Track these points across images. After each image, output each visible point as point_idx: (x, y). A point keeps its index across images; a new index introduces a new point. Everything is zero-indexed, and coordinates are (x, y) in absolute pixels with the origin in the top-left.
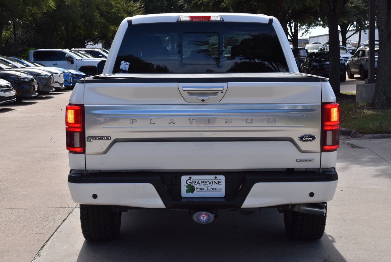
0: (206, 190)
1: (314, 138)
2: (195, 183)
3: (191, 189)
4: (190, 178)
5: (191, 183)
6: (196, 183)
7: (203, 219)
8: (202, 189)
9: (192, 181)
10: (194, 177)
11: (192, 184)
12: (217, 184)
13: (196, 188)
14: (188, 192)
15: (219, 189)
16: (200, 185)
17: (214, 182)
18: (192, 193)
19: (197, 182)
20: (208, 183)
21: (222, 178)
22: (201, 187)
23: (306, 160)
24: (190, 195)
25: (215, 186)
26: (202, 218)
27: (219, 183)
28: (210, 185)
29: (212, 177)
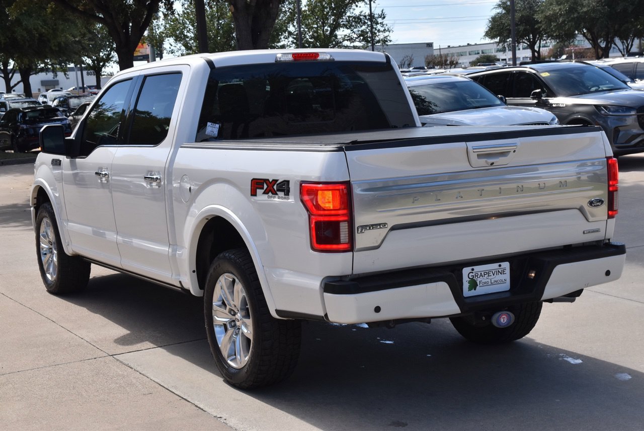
0: (490, 284)
1: (601, 202)
2: (477, 276)
3: (473, 285)
4: (473, 270)
5: (473, 276)
6: (479, 276)
7: (504, 321)
8: (485, 283)
9: (474, 274)
10: (478, 268)
11: (474, 278)
12: (501, 274)
13: (478, 284)
14: (470, 289)
15: (503, 280)
16: (484, 278)
17: (499, 271)
18: (475, 289)
19: (479, 273)
20: (491, 274)
21: (506, 265)
22: (484, 281)
23: (594, 231)
24: (473, 293)
25: (499, 277)
26: (502, 320)
27: (503, 272)
28: (494, 277)
29: (495, 266)
